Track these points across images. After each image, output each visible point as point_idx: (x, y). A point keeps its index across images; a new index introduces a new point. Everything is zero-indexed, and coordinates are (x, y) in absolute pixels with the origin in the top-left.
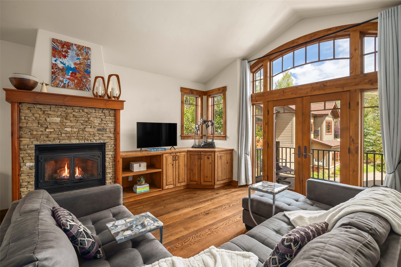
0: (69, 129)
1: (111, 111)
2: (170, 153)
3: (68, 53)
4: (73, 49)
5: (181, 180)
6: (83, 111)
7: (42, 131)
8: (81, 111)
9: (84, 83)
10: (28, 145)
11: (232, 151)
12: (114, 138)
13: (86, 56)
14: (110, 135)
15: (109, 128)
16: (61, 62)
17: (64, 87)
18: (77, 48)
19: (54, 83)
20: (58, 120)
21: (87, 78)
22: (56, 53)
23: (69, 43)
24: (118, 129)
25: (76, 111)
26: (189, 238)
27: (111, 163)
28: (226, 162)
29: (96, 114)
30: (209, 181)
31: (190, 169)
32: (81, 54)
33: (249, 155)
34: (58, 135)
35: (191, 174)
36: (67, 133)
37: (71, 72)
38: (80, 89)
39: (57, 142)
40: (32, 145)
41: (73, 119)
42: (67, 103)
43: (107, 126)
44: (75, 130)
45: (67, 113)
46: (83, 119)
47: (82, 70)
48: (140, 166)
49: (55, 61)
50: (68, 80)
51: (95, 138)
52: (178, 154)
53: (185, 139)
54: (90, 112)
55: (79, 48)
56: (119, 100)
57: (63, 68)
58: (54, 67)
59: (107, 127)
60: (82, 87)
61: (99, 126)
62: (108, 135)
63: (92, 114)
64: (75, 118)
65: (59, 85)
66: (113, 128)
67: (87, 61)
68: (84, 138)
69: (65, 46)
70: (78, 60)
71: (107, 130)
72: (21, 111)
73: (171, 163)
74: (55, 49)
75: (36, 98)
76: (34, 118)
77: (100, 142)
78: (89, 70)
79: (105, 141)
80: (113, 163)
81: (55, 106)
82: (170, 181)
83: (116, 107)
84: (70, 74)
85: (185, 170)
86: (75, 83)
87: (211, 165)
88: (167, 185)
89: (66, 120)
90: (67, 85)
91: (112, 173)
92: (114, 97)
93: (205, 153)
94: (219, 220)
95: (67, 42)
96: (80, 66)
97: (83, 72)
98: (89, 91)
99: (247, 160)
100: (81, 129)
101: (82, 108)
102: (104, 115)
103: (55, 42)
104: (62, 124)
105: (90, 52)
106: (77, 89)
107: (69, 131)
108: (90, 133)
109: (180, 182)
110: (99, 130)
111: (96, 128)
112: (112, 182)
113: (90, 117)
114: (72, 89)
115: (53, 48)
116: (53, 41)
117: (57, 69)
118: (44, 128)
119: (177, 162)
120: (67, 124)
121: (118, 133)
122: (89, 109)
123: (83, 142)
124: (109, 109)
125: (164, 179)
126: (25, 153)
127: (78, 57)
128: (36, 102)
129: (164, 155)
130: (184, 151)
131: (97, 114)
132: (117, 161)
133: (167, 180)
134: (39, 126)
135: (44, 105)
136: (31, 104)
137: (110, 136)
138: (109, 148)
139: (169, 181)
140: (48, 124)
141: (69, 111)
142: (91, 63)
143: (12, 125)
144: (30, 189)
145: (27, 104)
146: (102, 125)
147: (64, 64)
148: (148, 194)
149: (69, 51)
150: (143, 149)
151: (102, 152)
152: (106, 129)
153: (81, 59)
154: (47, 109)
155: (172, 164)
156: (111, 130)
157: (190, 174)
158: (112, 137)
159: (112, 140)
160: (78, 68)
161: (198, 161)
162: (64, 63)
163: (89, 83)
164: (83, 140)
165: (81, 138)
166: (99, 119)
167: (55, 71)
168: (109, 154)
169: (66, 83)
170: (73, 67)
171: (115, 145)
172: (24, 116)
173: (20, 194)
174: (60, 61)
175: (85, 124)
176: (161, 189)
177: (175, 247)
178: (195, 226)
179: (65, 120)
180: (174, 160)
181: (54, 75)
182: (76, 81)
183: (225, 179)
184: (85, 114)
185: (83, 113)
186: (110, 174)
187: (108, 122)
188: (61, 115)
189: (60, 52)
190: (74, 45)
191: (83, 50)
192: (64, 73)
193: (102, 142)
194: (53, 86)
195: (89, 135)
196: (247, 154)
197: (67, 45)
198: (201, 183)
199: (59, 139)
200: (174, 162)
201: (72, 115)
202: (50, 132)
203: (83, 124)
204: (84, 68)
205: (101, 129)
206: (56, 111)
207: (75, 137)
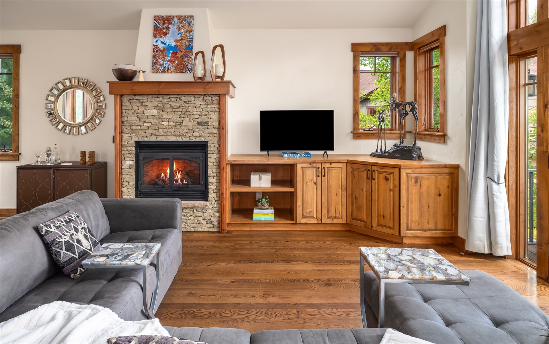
0: (165, 123)
1: (214, 98)
2: (311, 163)
3: (169, 29)
4: (174, 23)
5: (333, 213)
6: (180, 100)
7: (140, 126)
8: (178, 100)
9: (185, 63)
10: (128, 141)
11: (456, 170)
12: (218, 134)
13: (188, 28)
14: (212, 130)
15: (212, 120)
16: (162, 42)
17: (164, 72)
18: (178, 20)
19: (154, 69)
20: (155, 112)
21: (188, 56)
22: (157, 32)
23: (170, 16)
24: (223, 122)
25: (173, 99)
26: (254, 310)
27: (215, 171)
28: (433, 191)
29: (195, 102)
30: (388, 225)
31: (352, 195)
32: (183, 27)
33: (498, 184)
34: (155, 130)
35: (354, 205)
36: (164, 128)
37: (171, 52)
38: (181, 72)
39: (153, 139)
40: (131, 141)
41: (170, 111)
42: (163, 91)
43: (209, 118)
44: (172, 124)
45: (164, 103)
46: (181, 110)
47: (184, 47)
48: (260, 179)
49: (156, 41)
50: (168, 62)
51: (194, 134)
52: (328, 165)
53: (360, 139)
54: (189, 100)
55: (180, 19)
56: (224, 80)
57: (164, 49)
58: (155, 49)
59: (209, 120)
60: (183, 69)
61: (199, 118)
62: (210, 131)
63: (191, 103)
64: (172, 109)
65: (159, 70)
66: (217, 120)
67: (189, 34)
68: (181, 134)
69: (166, 22)
70: (179, 36)
71: (210, 124)
72: (123, 104)
73: (312, 180)
74: (157, 27)
75: (133, 89)
76: (133, 111)
77: (200, 140)
78: (191, 45)
79: (206, 139)
80: (217, 170)
81: (152, 95)
82: (310, 212)
83: (219, 90)
84: (170, 55)
85: (343, 196)
86: (175, 65)
87: (392, 193)
88: (303, 217)
89: (163, 111)
90: (167, 69)
91: (216, 183)
92: (218, 77)
93: (381, 169)
94: (335, 304)
95: (169, 16)
96: (181, 42)
97: (184, 49)
98: (190, 72)
99: (493, 194)
100: (178, 122)
101: (179, 96)
102: (205, 104)
103: (157, 20)
104: (159, 118)
105: (193, 22)
106: (178, 72)
107: (166, 125)
108: (189, 127)
109: (330, 215)
110: (199, 124)
111: (195, 121)
112: (217, 197)
113: (189, 107)
114: (171, 72)
115: (154, 28)
116: (154, 19)
117: (157, 51)
118: (142, 122)
119: (325, 179)
120: (164, 117)
121: (223, 128)
122: (187, 97)
123: (179, 139)
124: (212, 94)
125: (299, 206)
126: (126, 150)
127: (180, 31)
128: (133, 93)
129: (298, 165)
130: (340, 160)
131: (197, 103)
132: (222, 167)
133: (305, 208)
134: (138, 120)
135: (142, 96)
136: (131, 96)
137: (212, 132)
138: (212, 149)
139: (308, 211)
140: (146, 117)
141: (166, 101)
142: (194, 35)
143: (115, 119)
144: (130, 190)
145: (127, 96)
146: (203, 116)
147: (165, 44)
148: (272, 225)
149: (170, 26)
150: (271, 153)
151: (204, 154)
152: (207, 123)
153: (182, 33)
154: (144, 100)
155: (315, 181)
156: (214, 124)
157: (352, 204)
158: (215, 134)
159: (215, 138)
160: (179, 45)
161: (367, 183)
162: (165, 42)
163: (191, 62)
164: (181, 137)
165: (178, 133)
166: (200, 109)
167: (156, 53)
168: (212, 158)
169: (166, 66)
170: (174, 46)
171: (219, 145)
172: (125, 109)
173: (122, 193)
174: (160, 40)
175: (183, 116)
176: (294, 222)
177: (219, 314)
178: (284, 297)
179: (161, 112)
180: (319, 176)
181: (155, 59)
182: (176, 62)
183: (432, 230)
184: (183, 103)
185: (180, 103)
186: (213, 185)
187: (210, 113)
188: (158, 106)
189: (161, 30)
190: (175, 18)
191: (185, 21)
192: (165, 54)
193: (203, 139)
194: (153, 72)
195: (187, 131)
196: (494, 181)
197: (168, 20)
198: (372, 226)
199: (156, 135)
200: (319, 178)
201: (168, 106)
202: (147, 126)
203: (180, 116)
204: (186, 43)
205: (202, 123)
206: (153, 102)
207: (172, 133)
